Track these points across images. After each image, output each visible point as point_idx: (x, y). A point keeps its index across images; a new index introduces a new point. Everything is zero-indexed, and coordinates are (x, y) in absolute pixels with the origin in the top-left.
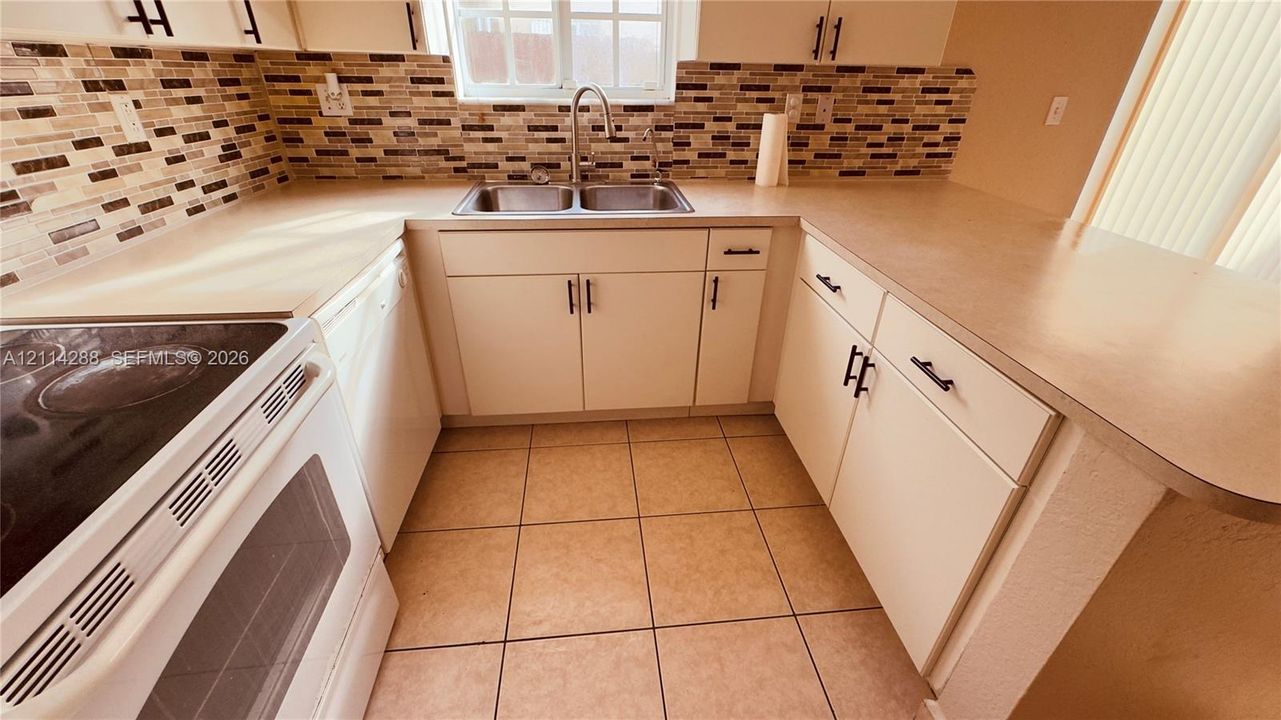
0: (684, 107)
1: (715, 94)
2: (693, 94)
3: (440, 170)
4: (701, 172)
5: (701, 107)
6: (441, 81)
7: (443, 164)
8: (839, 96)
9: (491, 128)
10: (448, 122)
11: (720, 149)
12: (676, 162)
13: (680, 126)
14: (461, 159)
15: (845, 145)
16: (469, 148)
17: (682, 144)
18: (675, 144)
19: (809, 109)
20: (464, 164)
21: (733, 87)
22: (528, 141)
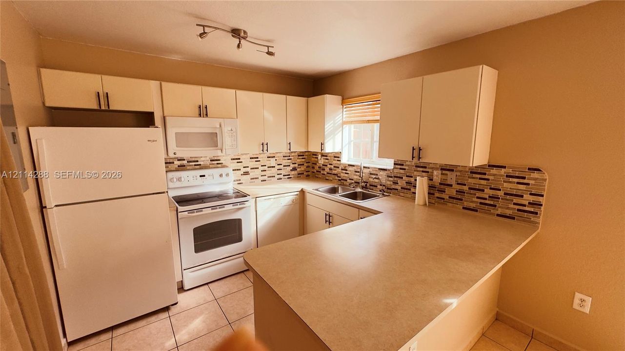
0: (396, 171)
1: (406, 168)
2: (399, 167)
3: (335, 179)
4: (402, 194)
5: (402, 171)
6: (339, 157)
7: (337, 178)
8: (458, 174)
9: (347, 170)
10: (339, 167)
11: (409, 187)
12: (393, 189)
13: (395, 177)
14: (340, 177)
15: (464, 196)
16: (342, 175)
17: (396, 183)
18: (393, 183)
19: (444, 177)
20: (340, 179)
21: (413, 166)
22: (354, 175)
